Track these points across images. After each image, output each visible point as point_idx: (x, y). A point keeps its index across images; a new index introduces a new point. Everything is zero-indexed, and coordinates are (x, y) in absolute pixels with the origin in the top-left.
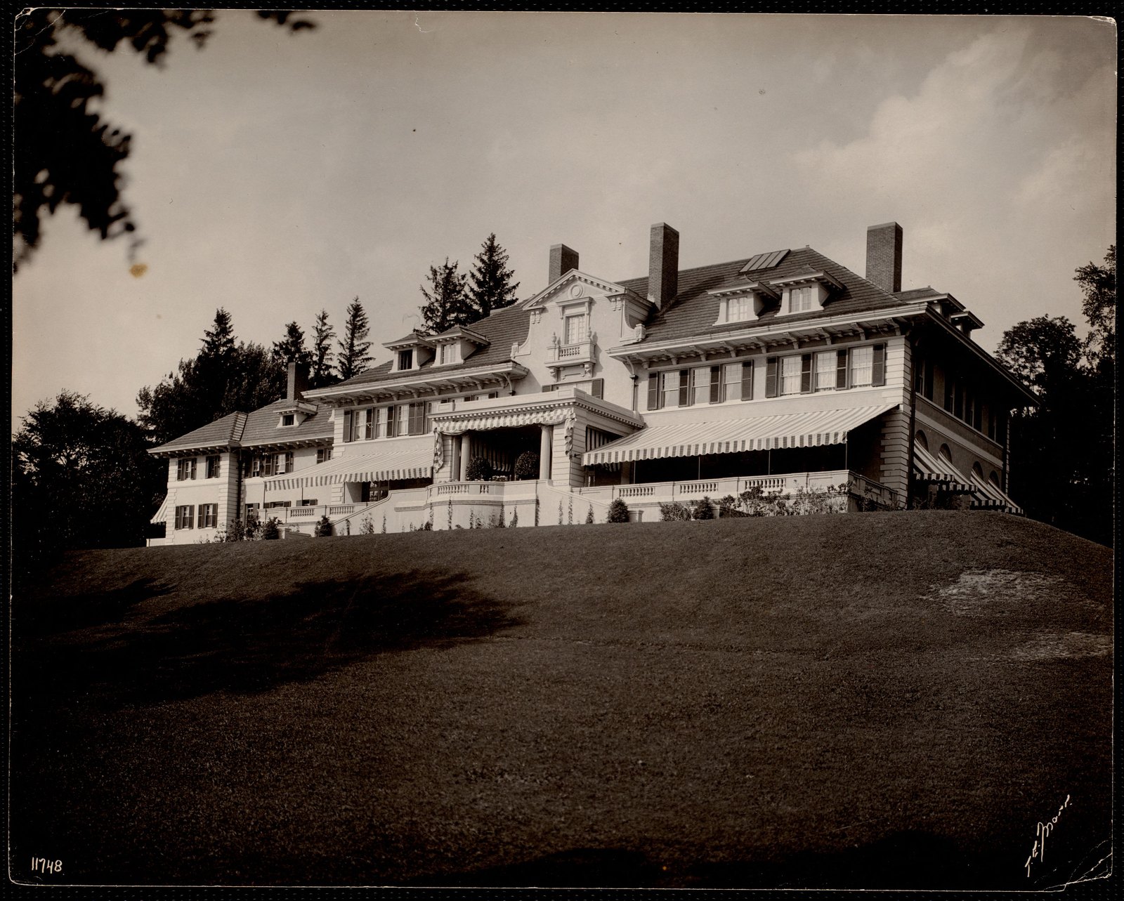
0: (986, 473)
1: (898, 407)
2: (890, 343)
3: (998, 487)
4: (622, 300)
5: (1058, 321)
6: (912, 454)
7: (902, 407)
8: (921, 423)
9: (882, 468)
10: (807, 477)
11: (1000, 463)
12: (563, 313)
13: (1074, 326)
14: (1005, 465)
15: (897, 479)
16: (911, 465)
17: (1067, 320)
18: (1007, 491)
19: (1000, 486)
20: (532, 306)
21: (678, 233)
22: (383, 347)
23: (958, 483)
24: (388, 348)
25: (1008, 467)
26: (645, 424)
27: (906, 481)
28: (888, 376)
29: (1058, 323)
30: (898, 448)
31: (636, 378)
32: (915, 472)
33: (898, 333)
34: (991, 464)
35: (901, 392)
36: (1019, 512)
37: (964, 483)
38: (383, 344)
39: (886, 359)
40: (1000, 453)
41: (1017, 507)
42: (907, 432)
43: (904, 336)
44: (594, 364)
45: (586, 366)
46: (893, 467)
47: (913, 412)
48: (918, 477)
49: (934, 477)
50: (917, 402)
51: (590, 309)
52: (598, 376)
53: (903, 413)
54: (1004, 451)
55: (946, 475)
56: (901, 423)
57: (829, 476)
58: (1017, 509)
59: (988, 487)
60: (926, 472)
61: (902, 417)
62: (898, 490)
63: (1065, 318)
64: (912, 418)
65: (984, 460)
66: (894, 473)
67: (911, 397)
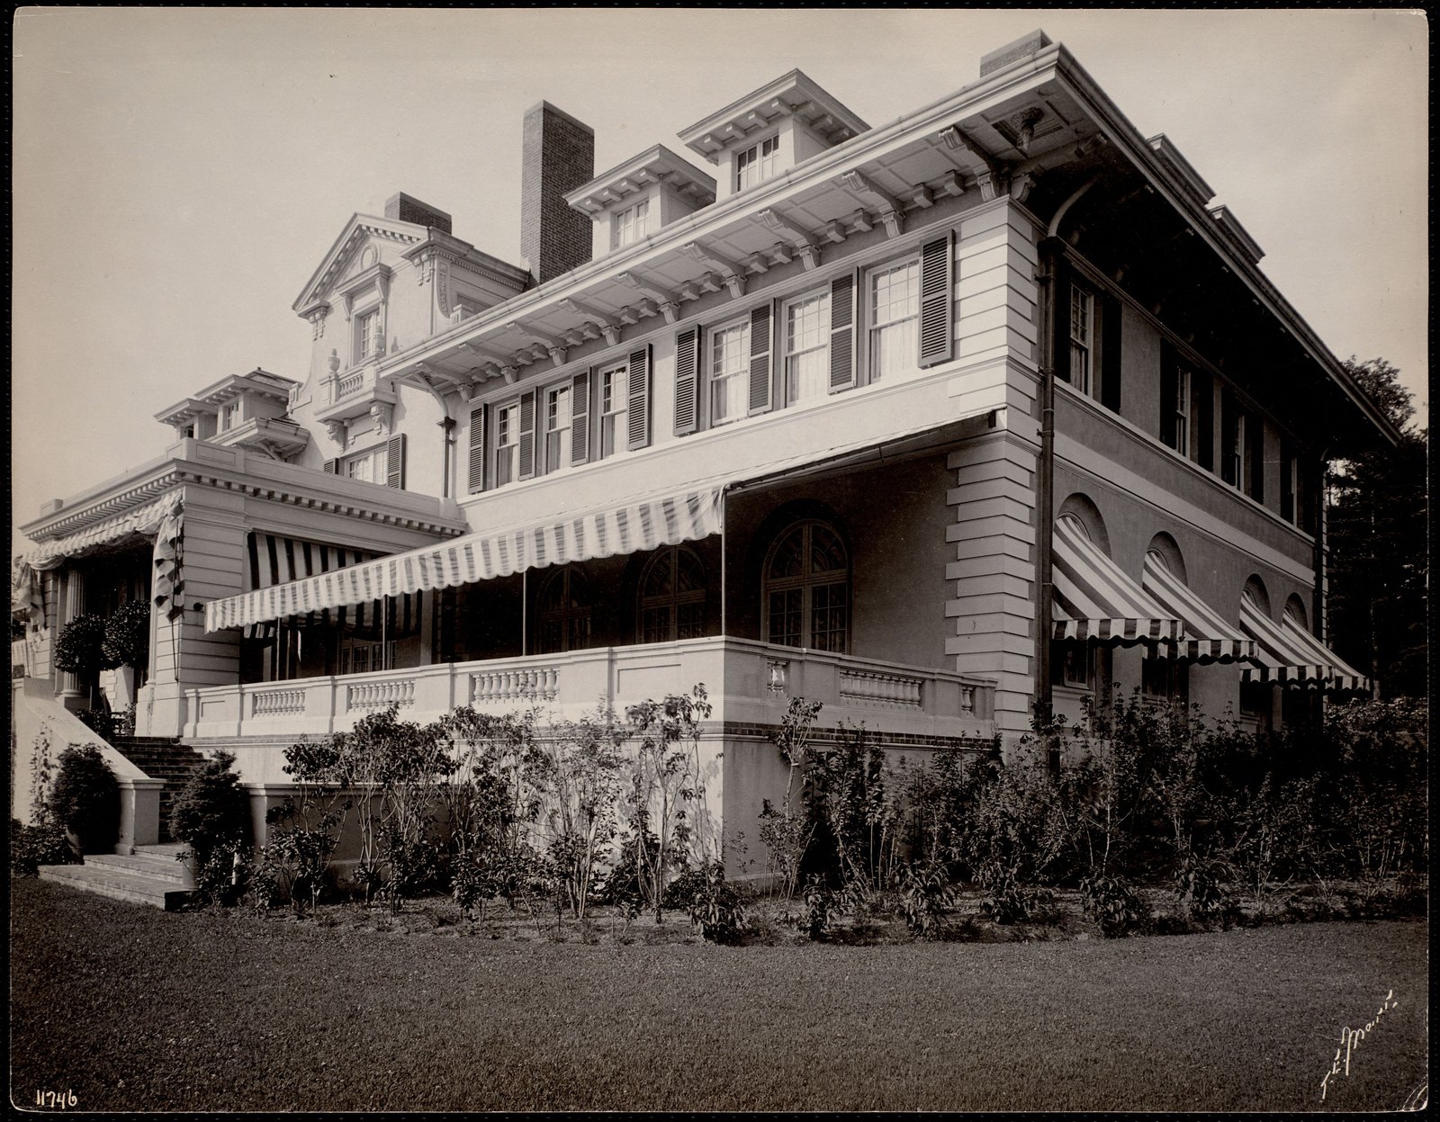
0: (1278, 596)
1: (991, 418)
2: (965, 230)
3: (1305, 626)
4: (431, 258)
5: (1372, 365)
6: (1047, 559)
7: (1002, 418)
8: (1076, 471)
9: (953, 608)
10: (611, 661)
11: (1308, 576)
12: (350, 310)
13: (1398, 371)
14: (1318, 579)
15: (996, 643)
16: (1049, 595)
17: (1386, 362)
18: (1324, 635)
19: (1310, 625)
20: (307, 303)
21: (593, 131)
22: (155, 420)
23: (1202, 636)
24: (163, 421)
25: (1325, 582)
26: (467, 525)
27: (1030, 647)
28: (963, 329)
29: (1373, 368)
30: (991, 546)
31: (449, 424)
32: (1059, 613)
33: (988, 190)
34: (1287, 578)
35: (1001, 373)
36: (1360, 685)
37: (1216, 636)
38: (156, 416)
39: (954, 281)
40: (1309, 554)
41: (1355, 674)
42: (1031, 498)
43: (1006, 197)
44: (394, 405)
45: (374, 410)
46: (982, 605)
47: (1047, 435)
48: (1071, 630)
49: (1117, 629)
50: (1061, 410)
51: (386, 291)
52: (401, 428)
53: (1007, 438)
54: (1317, 547)
55: (1155, 621)
56: (1003, 469)
57: (671, 660)
58: (1355, 680)
59: (1284, 633)
60: (1094, 614)
61: (1003, 449)
62: (995, 676)
63: (1384, 360)
64: (1046, 456)
65: (1270, 569)
66: (984, 624)
67: (1039, 391)
